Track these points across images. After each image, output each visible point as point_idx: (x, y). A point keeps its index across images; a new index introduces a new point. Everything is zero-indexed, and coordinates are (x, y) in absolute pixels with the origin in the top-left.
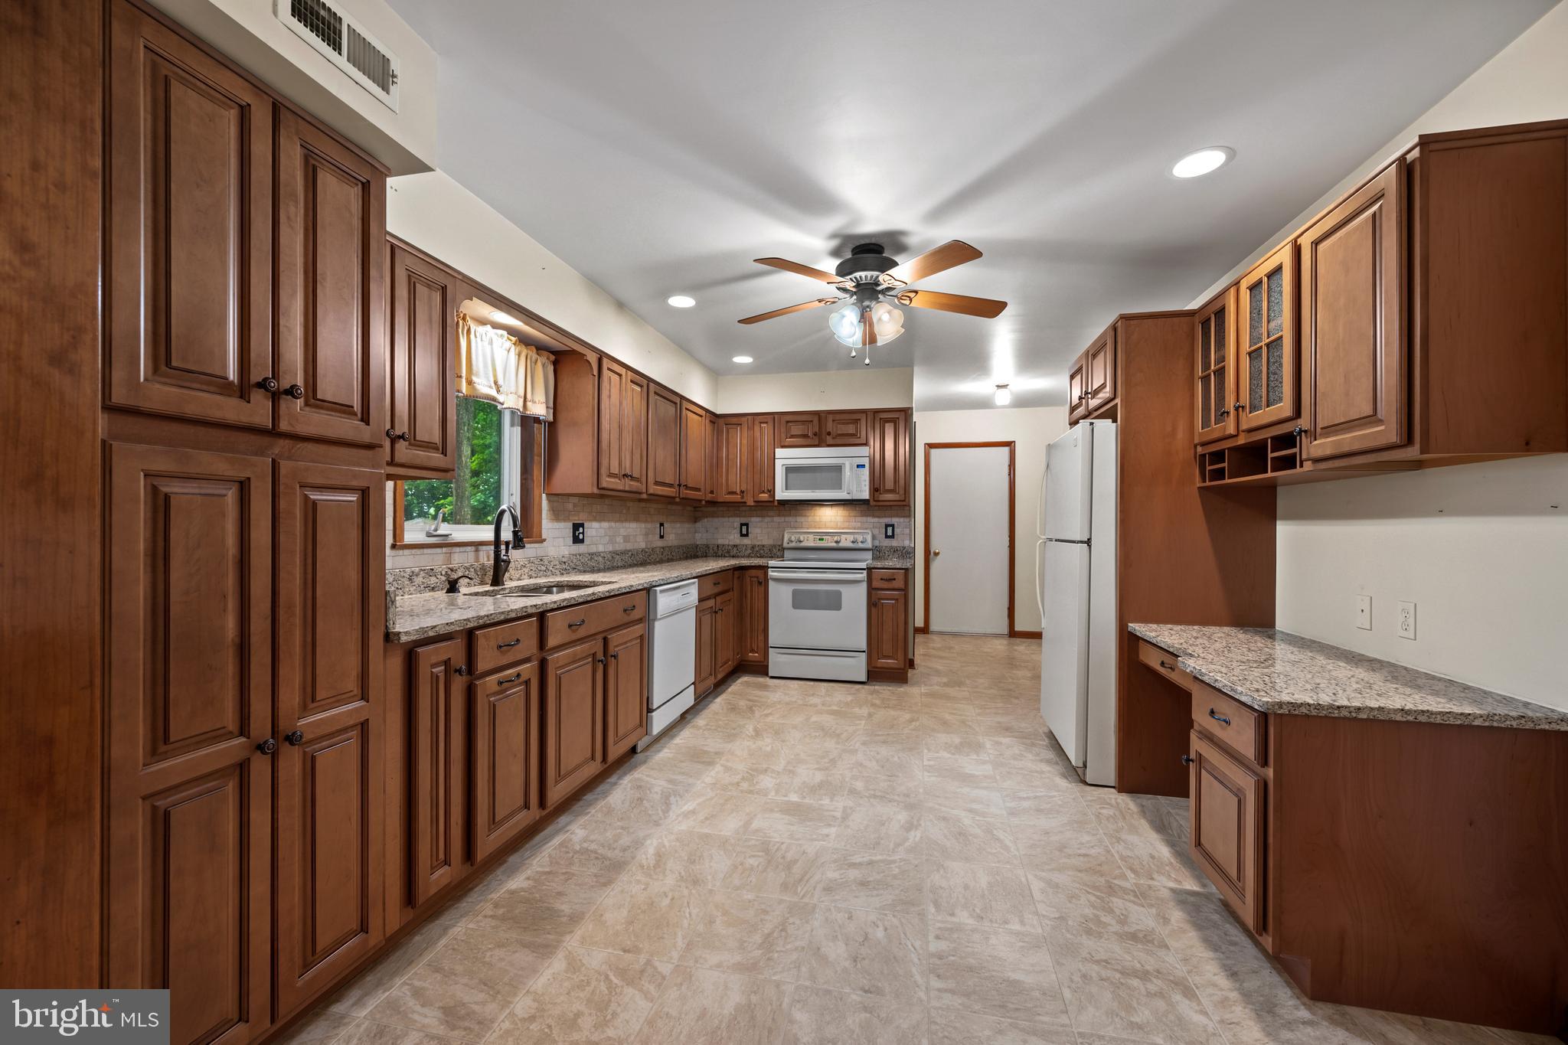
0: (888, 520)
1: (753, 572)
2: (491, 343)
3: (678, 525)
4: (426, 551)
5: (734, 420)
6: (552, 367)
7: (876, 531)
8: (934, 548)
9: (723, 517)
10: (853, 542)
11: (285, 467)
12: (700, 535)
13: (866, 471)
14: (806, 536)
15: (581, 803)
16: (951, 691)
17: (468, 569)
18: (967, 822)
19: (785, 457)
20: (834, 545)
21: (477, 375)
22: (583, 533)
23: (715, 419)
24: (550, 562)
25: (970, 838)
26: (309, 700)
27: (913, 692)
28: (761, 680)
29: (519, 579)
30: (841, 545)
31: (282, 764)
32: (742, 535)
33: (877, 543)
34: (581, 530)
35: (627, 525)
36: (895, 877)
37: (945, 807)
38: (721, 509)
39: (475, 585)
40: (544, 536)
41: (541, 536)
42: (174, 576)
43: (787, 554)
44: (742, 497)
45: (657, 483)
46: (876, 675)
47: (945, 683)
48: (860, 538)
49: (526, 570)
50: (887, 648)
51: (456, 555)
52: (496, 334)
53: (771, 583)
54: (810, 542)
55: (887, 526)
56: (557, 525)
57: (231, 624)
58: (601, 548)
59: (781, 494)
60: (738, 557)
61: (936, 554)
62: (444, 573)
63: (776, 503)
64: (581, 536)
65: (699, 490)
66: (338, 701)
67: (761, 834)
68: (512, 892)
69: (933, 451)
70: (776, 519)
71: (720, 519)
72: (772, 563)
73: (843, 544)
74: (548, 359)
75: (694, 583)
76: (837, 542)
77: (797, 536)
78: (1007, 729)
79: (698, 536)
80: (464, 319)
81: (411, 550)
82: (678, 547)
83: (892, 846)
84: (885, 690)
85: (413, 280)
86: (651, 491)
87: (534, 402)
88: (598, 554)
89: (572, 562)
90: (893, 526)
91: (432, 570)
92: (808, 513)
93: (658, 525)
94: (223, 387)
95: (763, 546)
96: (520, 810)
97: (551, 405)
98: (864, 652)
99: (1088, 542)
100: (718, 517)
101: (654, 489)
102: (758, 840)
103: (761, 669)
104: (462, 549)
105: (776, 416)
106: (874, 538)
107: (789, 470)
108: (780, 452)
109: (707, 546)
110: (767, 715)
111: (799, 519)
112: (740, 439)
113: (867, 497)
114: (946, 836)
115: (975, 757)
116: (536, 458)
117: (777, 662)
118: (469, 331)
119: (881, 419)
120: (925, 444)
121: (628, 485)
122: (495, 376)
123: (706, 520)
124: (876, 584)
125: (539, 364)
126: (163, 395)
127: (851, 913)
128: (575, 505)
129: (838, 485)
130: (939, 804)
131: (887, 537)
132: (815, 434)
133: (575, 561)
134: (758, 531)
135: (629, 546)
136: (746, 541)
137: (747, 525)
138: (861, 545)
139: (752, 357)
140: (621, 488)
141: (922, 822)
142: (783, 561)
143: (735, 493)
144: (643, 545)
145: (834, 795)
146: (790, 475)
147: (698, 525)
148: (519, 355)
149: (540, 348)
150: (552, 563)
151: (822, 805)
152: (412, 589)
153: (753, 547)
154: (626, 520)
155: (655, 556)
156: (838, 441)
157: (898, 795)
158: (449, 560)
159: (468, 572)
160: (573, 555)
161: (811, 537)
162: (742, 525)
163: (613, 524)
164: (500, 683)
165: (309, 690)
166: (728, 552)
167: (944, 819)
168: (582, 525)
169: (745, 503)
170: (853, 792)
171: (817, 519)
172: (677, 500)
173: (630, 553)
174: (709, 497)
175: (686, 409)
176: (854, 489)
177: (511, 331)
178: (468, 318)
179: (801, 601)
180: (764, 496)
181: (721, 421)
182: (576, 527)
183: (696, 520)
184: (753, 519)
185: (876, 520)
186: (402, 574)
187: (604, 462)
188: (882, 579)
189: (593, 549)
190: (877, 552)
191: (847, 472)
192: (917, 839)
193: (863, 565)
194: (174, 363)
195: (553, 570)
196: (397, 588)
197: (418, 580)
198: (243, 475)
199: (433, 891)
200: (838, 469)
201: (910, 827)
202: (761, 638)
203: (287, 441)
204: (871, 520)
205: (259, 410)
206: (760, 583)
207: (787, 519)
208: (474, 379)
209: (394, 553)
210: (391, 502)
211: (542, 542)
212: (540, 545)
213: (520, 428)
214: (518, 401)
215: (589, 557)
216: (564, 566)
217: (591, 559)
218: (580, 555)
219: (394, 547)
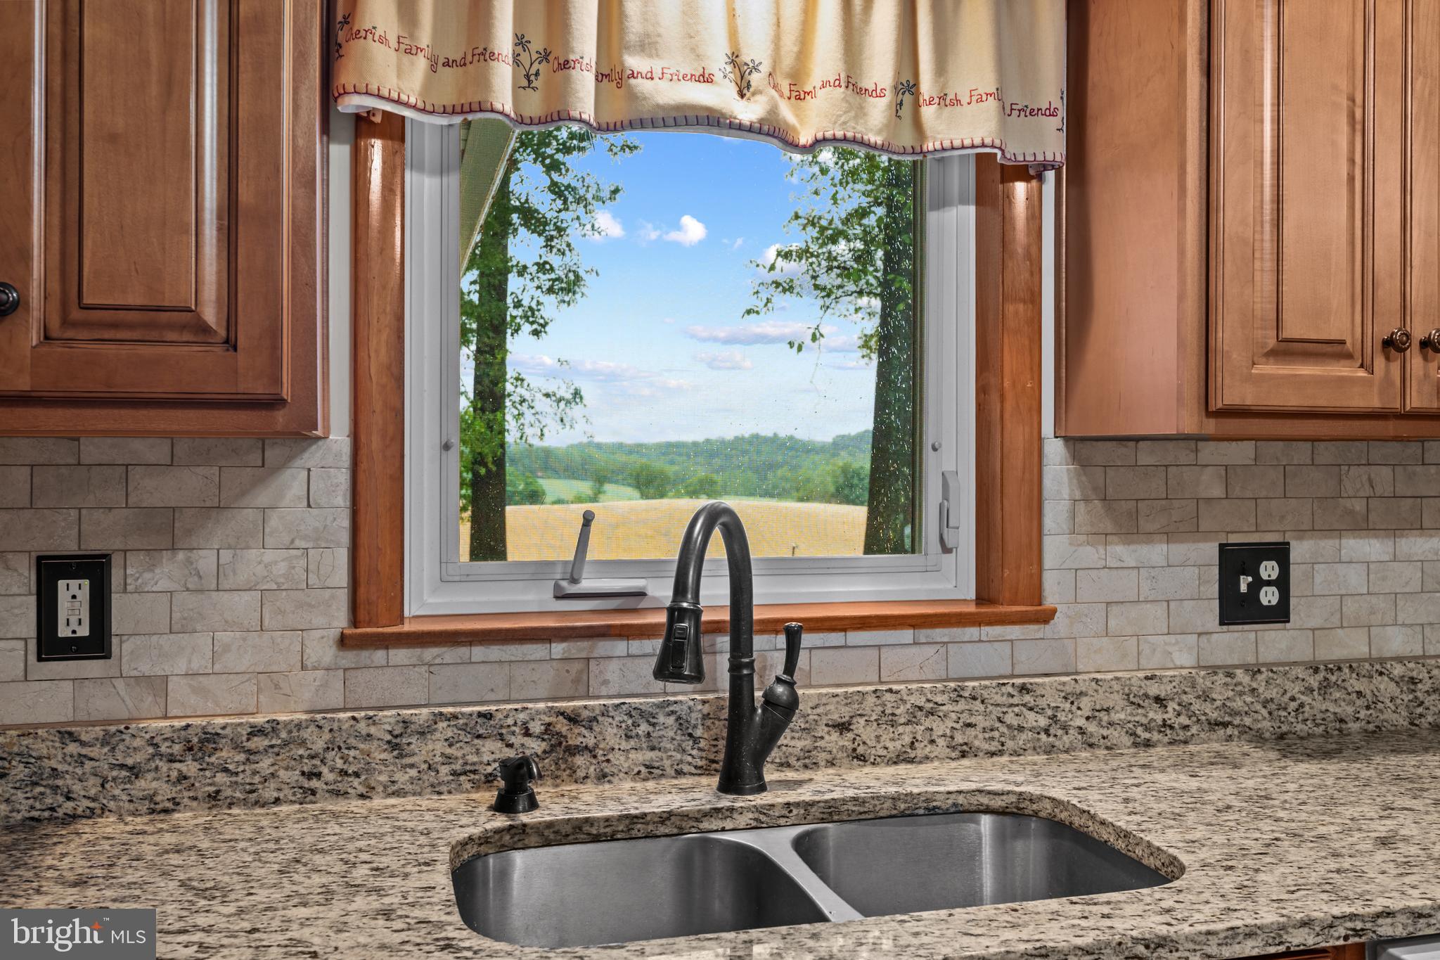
4: (478, 652)
17: (650, 718)
22: (1283, 583)
24: (1073, 698)
34: (1269, 570)
39: (679, 773)
40: (1051, 598)
41: (1037, 597)
49: (940, 728)
51: (614, 666)
56: (1122, 552)
62: (536, 728)
64: (1269, 596)
81: (418, 651)
89: (1206, 697)
91: (488, 716)
97: (1052, 94)
133: (1219, 695)
150: (1085, 703)
152: (402, 777)
159: (644, 728)
160: (1213, 670)
168: (1280, 553)
182: (1239, 560)
186: (362, 727)
189: (1353, 645)
195: (1092, 728)
196: (343, 773)
197: (423, 750)
209: (349, 658)
210: (341, 499)
211: (1046, 617)
212: (1032, 630)
213: (972, 209)
214: (861, 112)
215: (1314, 681)
216: (1156, 715)
217: (1325, 687)
218: (1254, 671)
219: (344, 642)
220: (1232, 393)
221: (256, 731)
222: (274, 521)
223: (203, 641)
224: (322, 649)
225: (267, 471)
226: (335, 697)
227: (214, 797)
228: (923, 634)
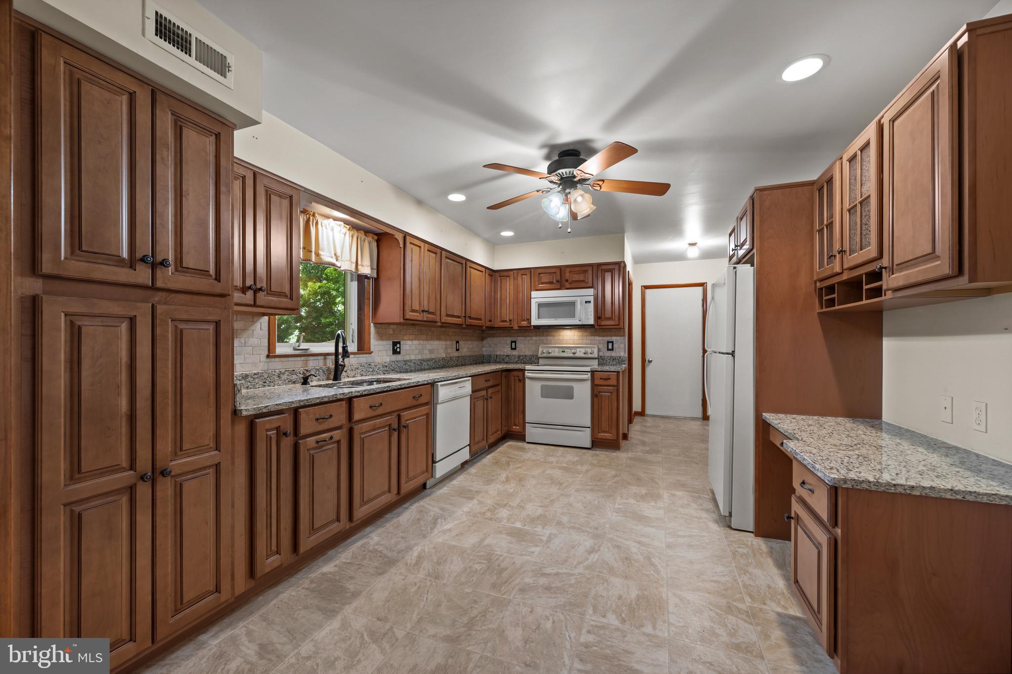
0: (609, 339)
1: (516, 373)
2: (332, 230)
3: (470, 342)
4: (290, 359)
5: (505, 274)
6: (376, 243)
7: (601, 346)
8: (649, 357)
9: (500, 337)
10: (585, 353)
11: (160, 309)
12: (486, 349)
13: (592, 305)
14: (553, 349)
15: (382, 520)
16: (650, 457)
17: (318, 370)
18: (634, 550)
19: (538, 297)
20: (572, 355)
21: (322, 250)
22: (400, 348)
23: (492, 273)
24: (376, 366)
25: (633, 562)
26: (178, 450)
27: (621, 456)
28: (520, 444)
29: (354, 377)
30: (577, 355)
31: (159, 487)
32: (512, 349)
33: (601, 354)
34: (398, 346)
35: (432, 342)
36: (571, 585)
37: (621, 538)
38: (499, 331)
39: (323, 380)
40: (372, 350)
41: (370, 350)
42: (84, 374)
43: (541, 361)
44: (510, 324)
45: (448, 315)
46: (597, 444)
47: (646, 451)
48: (589, 351)
49: (359, 371)
50: (605, 425)
51: (311, 362)
52: (336, 224)
53: (527, 381)
54: (556, 353)
55: (608, 342)
56: (381, 342)
57: (123, 404)
58: (413, 357)
59: (535, 322)
60: (510, 363)
61: (650, 362)
62: (301, 372)
63: (532, 328)
64: (398, 350)
65: (480, 319)
66: (199, 451)
67: (489, 548)
68: (323, 574)
69: (648, 291)
70: (534, 338)
71: (498, 338)
72: (528, 367)
73: (578, 355)
74: (373, 238)
75: (469, 380)
76: (574, 353)
77: (547, 349)
78: (683, 485)
79: (484, 349)
80: (314, 215)
81: (280, 359)
82: (470, 357)
83: (575, 563)
84: (603, 455)
85: (269, 193)
86: (443, 321)
87: (362, 265)
88: (411, 361)
89: (391, 366)
90: (612, 342)
91: (294, 370)
92: (555, 334)
93: (455, 343)
94: (119, 261)
95: (526, 356)
96: (332, 522)
97: (375, 267)
98: (589, 427)
99: (733, 354)
100: (497, 337)
101: (445, 319)
102: (485, 552)
103: (521, 437)
104: (314, 358)
105: (532, 270)
106: (599, 350)
107: (540, 305)
108: (534, 294)
109: (490, 356)
110: (517, 468)
111: (549, 338)
112: (509, 285)
113: (593, 323)
114: (615, 559)
115: (653, 504)
116: (366, 301)
117: (531, 432)
118: (317, 223)
119: (602, 270)
120: (642, 286)
121: (425, 317)
122: (335, 250)
123: (489, 339)
124: (597, 382)
125: (366, 242)
126: (78, 268)
127: (533, 608)
128: (394, 330)
129: (572, 315)
130: (618, 537)
131: (608, 350)
132: (558, 281)
133: (393, 365)
134: (522, 346)
135: (433, 356)
136: (515, 353)
137: (515, 342)
138: (590, 356)
139: (512, 232)
140: (421, 319)
141: (601, 549)
142: (538, 366)
143: (506, 321)
144: (444, 355)
145: (546, 525)
146: (541, 309)
147: (485, 342)
148: (352, 237)
149: (367, 232)
150: (377, 367)
151: (536, 531)
152: (280, 382)
153: (519, 357)
154: (431, 339)
155: (452, 363)
156: (574, 285)
157: (590, 528)
158: (306, 365)
159: (318, 372)
160: (392, 362)
161: (557, 350)
162: (512, 342)
163: (422, 342)
164: (317, 442)
165: (178, 444)
166: (503, 360)
167: (618, 547)
168: (399, 343)
169: (512, 327)
170: (559, 523)
171: (561, 338)
172: (464, 326)
173: (434, 361)
174: (488, 324)
175: (470, 267)
176: (583, 317)
177: (346, 222)
178: (316, 215)
179: (548, 392)
180: (525, 323)
181: (497, 274)
182: (395, 344)
183: (483, 339)
184: (519, 338)
185: (601, 338)
186: (273, 373)
187: (408, 302)
188: (601, 379)
189: (407, 358)
190: (601, 360)
191: (578, 306)
192: (595, 560)
193: (588, 369)
194: (84, 248)
195: (378, 371)
196: (270, 382)
197: (284, 377)
198: (132, 314)
199: (267, 570)
200: (572, 304)
201: (592, 551)
202: (521, 416)
203: (164, 293)
204: (597, 338)
205: (143, 275)
206: (520, 380)
207: (541, 338)
208: (321, 252)
209: (268, 360)
210: (267, 329)
211: (371, 353)
212: (369, 355)
213: (357, 282)
214: (351, 266)
215: (404, 363)
216: (386, 369)
218: (397, 362)
219: (268, 356)
220: (407, 317)
221: (255, 374)
222: (255, 333)
223: (242, 357)
224: (263, 358)
225: (253, 322)
226: (266, 368)
227: (247, 387)
228: (355, 356)
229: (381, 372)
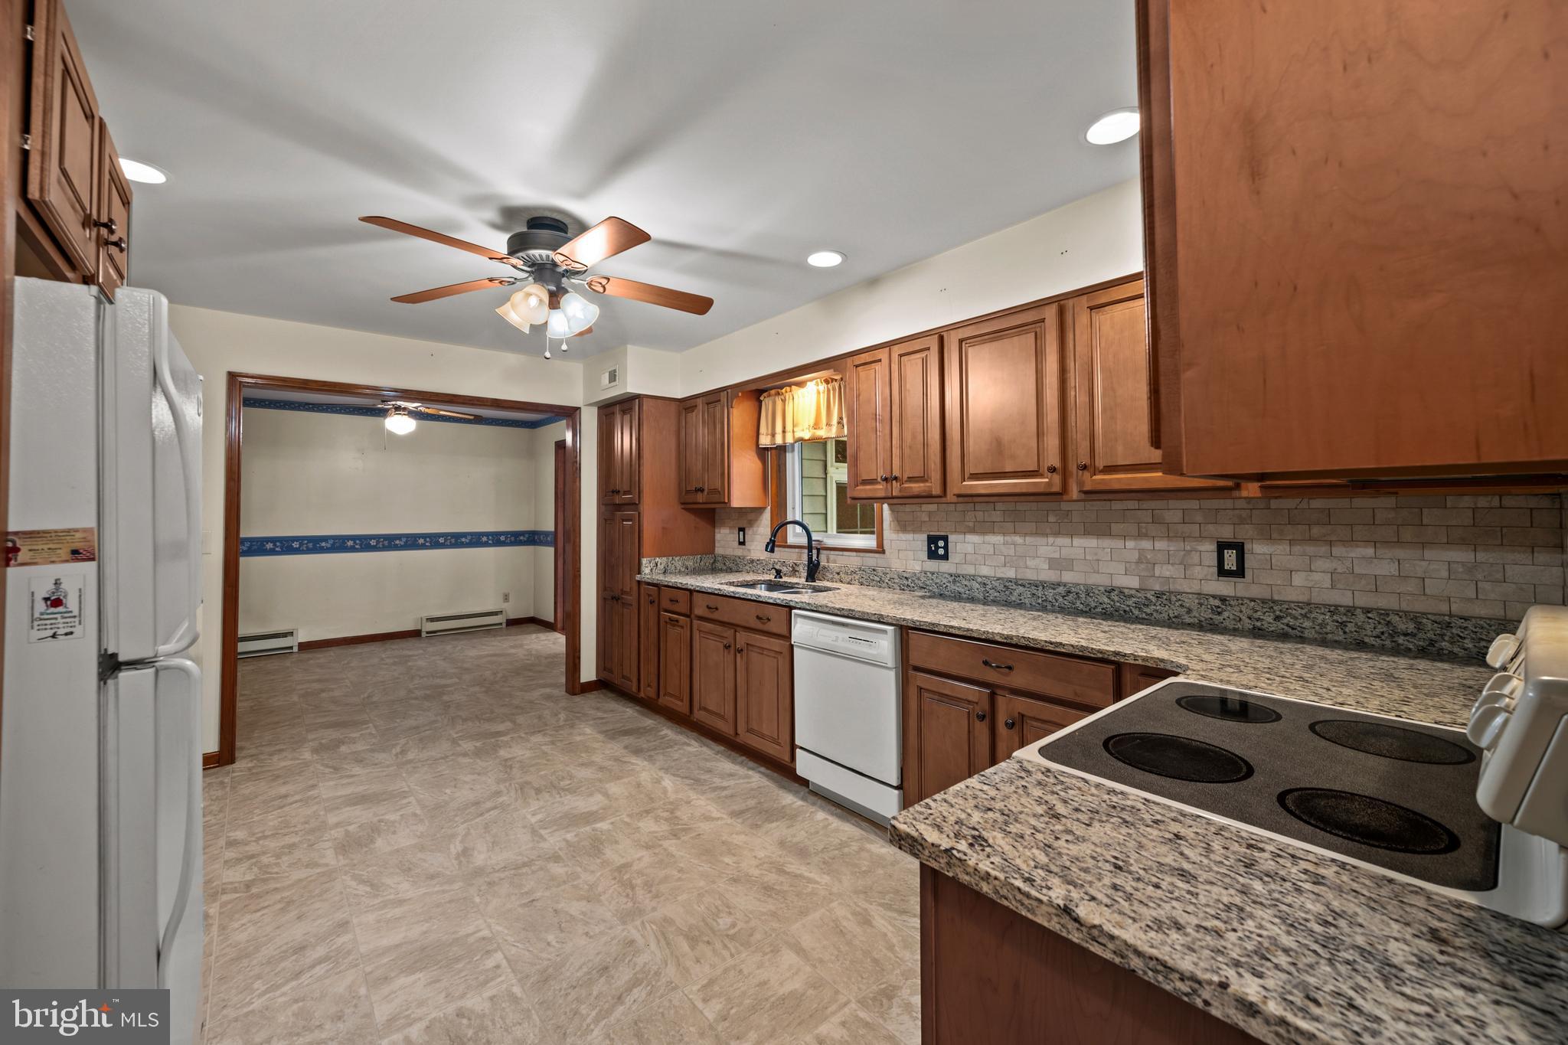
18: (405, 886)
22: (946, 548)
24: (885, 574)
34: (941, 543)
36: (456, 816)
40: (887, 547)
41: (883, 548)
49: (856, 577)
56: (903, 536)
58: (985, 571)
64: (941, 552)
83: (472, 831)
88: (972, 578)
89: (919, 579)
114: (424, 860)
128: (930, 513)
133: (923, 579)
141: (455, 862)
150: (889, 576)
163: (1018, 539)
167: (432, 877)
168: (945, 539)
182: (932, 540)
189: (970, 570)
192: (452, 846)
195: (890, 583)
201: (466, 852)
211: (883, 552)
212: (881, 556)
215: (951, 579)
216: (905, 582)
217: (954, 581)
218: (933, 574)
220: (854, 494)
228: (859, 554)
229: (896, 586)
